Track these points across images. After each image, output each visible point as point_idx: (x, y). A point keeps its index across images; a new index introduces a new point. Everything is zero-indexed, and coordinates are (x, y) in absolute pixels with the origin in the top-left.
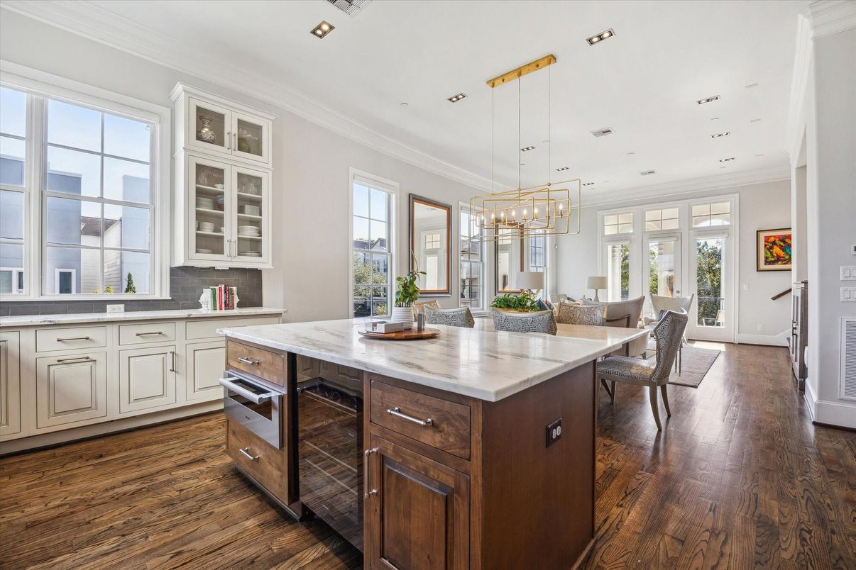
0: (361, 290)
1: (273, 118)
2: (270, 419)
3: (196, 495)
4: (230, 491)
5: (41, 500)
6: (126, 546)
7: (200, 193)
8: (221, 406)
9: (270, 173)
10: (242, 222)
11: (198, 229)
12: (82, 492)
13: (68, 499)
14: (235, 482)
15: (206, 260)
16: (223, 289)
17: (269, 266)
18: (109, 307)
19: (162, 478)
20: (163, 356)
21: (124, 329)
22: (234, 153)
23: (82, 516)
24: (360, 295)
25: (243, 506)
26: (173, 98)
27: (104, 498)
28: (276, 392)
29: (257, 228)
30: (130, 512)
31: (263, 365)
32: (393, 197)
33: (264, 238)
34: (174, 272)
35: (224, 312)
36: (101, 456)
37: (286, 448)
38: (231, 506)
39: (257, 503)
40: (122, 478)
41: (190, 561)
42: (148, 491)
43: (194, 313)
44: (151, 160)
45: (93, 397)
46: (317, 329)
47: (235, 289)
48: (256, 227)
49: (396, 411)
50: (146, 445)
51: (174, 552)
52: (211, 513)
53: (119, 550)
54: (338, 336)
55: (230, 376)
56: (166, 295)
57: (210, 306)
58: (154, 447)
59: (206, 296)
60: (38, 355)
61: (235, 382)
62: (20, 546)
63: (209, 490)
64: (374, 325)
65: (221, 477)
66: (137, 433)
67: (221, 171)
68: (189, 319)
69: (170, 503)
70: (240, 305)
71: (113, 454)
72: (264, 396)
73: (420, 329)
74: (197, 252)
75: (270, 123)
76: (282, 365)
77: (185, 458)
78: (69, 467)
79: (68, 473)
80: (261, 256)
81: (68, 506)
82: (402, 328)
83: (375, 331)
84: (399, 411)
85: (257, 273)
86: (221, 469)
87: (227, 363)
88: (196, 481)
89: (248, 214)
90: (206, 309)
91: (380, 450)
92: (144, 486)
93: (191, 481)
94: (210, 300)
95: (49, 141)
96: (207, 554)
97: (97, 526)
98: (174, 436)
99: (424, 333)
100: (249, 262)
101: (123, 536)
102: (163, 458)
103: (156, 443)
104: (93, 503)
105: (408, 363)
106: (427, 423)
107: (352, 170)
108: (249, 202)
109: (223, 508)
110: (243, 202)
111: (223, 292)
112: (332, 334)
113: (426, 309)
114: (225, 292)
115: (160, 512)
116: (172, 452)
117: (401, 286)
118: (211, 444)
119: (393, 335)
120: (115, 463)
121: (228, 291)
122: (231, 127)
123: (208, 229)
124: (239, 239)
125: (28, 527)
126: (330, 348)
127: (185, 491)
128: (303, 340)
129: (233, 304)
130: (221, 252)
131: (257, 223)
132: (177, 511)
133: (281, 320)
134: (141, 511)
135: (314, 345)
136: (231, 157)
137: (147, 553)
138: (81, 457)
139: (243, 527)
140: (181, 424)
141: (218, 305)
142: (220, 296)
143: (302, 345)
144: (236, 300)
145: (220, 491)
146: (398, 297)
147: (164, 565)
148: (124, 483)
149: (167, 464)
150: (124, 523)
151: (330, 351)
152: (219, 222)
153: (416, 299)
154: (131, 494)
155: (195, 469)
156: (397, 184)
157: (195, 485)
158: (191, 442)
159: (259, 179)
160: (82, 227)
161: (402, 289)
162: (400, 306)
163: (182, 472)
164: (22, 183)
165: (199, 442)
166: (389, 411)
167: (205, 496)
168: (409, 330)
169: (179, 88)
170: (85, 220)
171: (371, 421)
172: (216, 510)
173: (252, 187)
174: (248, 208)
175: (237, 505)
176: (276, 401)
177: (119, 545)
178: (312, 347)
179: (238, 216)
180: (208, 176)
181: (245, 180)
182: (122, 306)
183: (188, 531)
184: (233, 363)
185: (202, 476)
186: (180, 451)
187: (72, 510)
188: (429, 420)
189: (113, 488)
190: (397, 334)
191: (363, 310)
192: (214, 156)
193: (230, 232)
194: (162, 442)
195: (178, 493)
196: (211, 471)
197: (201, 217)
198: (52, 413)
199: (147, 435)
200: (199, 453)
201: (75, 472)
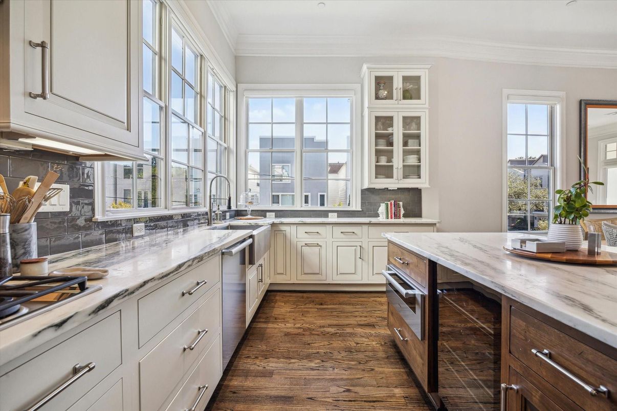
0: (520, 205)
1: (429, 66)
2: (415, 312)
3: (365, 351)
4: (387, 358)
5: (293, 321)
6: (322, 369)
7: (378, 136)
8: (384, 289)
9: (427, 111)
10: (406, 153)
11: (377, 162)
12: (310, 323)
13: (304, 325)
14: (392, 351)
15: (383, 183)
16: (393, 203)
17: (427, 185)
18: (330, 214)
19: (349, 330)
20: (355, 247)
21: (335, 228)
22: (400, 102)
23: (307, 339)
24: (520, 210)
25: (395, 373)
26: (362, 76)
27: (318, 331)
28: (420, 290)
29: (418, 156)
30: (328, 346)
31: (411, 266)
32: (558, 109)
33: (422, 164)
34: (364, 192)
35: (394, 221)
36: (322, 304)
37: (427, 342)
38: (386, 370)
39: (405, 377)
40: (329, 322)
41: (354, 401)
42: (340, 336)
43: (374, 220)
44: (351, 121)
45: (320, 268)
46: (462, 240)
47: (401, 203)
48: (416, 156)
49: (545, 355)
50: (344, 304)
51: (346, 387)
52: (372, 370)
53: (319, 370)
54: (481, 249)
55: (389, 269)
56: (359, 208)
57: (385, 216)
58: (348, 307)
59: (382, 209)
60: (298, 240)
61: (391, 275)
62: (281, 345)
63: (373, 351)
64: (523, 242)
65: (383, 343)
66: (340, 295)
67: (391, 118)
68: (370, 224)
69: (349, 350)
70: (405, 216)
71: (327, 305)
72: (410, 292)
73: (591, 252)
74: (376, 178)
75: (427, 71)
76: (425, 269)
77: (363, 320)
78: (307, 306)
79: (306, 310)
80: (420, 178)
81: (302, 330)
82: (564, 249)
83: (524, 248)
84: (550, 356)
85: (417, 192)
86: (384, 337)
87: (389, 260)
88: (367, 340)
89: (411, 146)
90: (382, 219)
91: (522, 390)
92: (339, 331)
93: (364, 339)
94: (384, 211)
95: (304, 122)
96: (365, 401)
97: (312, 348)
98: (359, 302)
99: (599, 259)
100: (411, 183)
101: (323, 361)
102: (351, 316)
103: (349, 304)
104: (313, 332)
105: (567, 298)
106: (598, 392)
107: (506, 92)
108: (411, 138)
109: (381, 369)
110: (406, 138)
111: (393, 206)
112: (475, 246)
113: (604, 228)
114: (394, 206)
115: (344, 354)
116: (357, 314)
117: (562, 201)
118: (380, 315)
119: (549, 256)
120: (328, 310)
121: (396, 205)
122: (398, 84)
123: (383, 161)
124: (404, 166)
125: (285, 335)
126: (468, 261)
127: (359, 345)
128: (444, 249)
129: (400, 215)
130: (392, 177)
131: (418, 152)
132: (352, 358)
133: (435, 229)
134: (333, 349)
135: (452, 255)
136: (399, 106)
137: (333, 380)
138: (313, 302)
139: (392, 393)
140: (365, 295)
141: (390, 215)
142: (391, 209)
143: (441, 254)
144: (402, 212)
145: (381, 354)
146: (558, 213)
147: (339, 394)
148: (330, 326)
149: (352, 321)
150: (324, 353)
151: (466, 264)
152: (390, 155)
153: (586, 215)
154: (331, 335)
155: (368, 331)
156: (562, 94)
157: (366, 343)
158: (369, 310)
159: (419, 118)
160: (329, 169)
161: (563, 204)
162: (561, 223)
163: (359, 330)
164: (294, 147)
165: (373, 311)
166: (534, 351)
167: (371, 354)
168: (575, 251)
169: (365, 67)
170: (331, 165)
171: (510, 352)
172: (376, 369)
173: (414, 125)
174: (410, 141)
175: (391, 371)
176: (419, 299)
177: (319, 367)
178: (449, 258)
179: (403, 149)
180: (383, 124)
181: (408, 121)
182: (336, 214)
183: (357, 377)
184: (392, 260)
185: (372, 338)
186: (361, 315)
187: (304, 333)
188: (603, 388)
189: (324, 327)
190: (554, 256)
191: (519, 224)
192: (386, 108)
193: (398, 162)
194: (353, 304)
195: (355, 345)
196: (378, 336)
197: (378, 153)
198: (303, 273)
199: (345, 298)
200: (373, 320)
201: (309, 310)
